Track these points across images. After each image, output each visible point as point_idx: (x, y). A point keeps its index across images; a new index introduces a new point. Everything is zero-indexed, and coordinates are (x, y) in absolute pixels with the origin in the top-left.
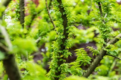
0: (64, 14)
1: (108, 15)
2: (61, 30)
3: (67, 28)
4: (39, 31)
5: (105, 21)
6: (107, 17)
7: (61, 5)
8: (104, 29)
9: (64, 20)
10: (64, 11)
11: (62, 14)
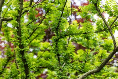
0: (25, 64)
1: (66, 64)
2: (23, 76)
3: (28, 75)
4: (11, 72)
5: (62, 70)
6: (64, 66)
7: (23, 57)
8: (60, 76)
9: (26, 69)
10: (26, 62)
11: (24, 64)
